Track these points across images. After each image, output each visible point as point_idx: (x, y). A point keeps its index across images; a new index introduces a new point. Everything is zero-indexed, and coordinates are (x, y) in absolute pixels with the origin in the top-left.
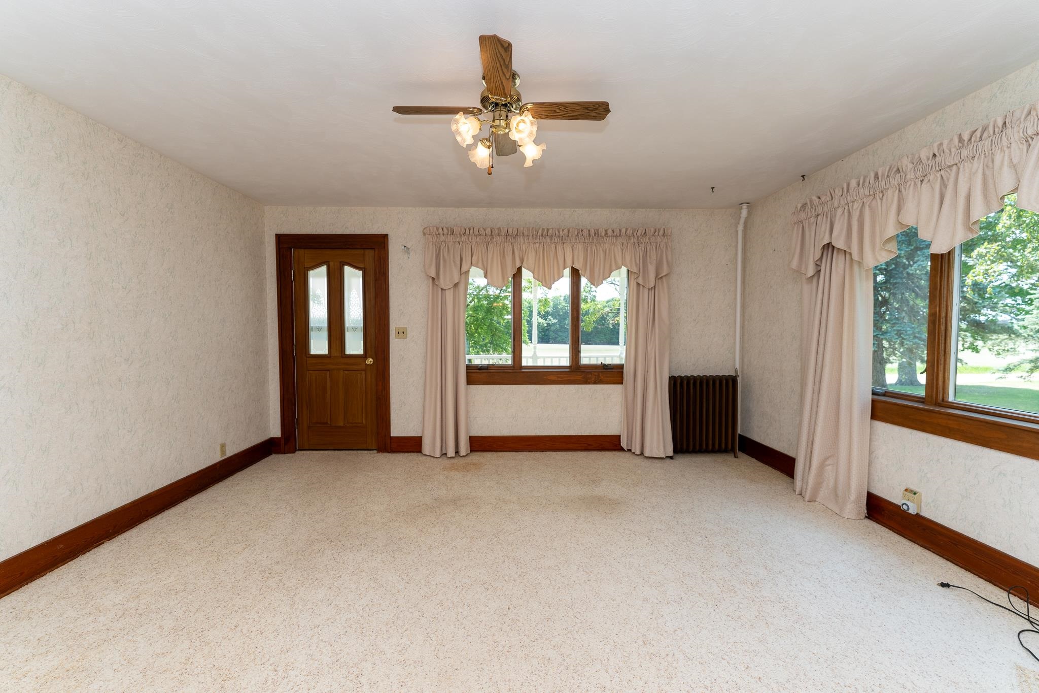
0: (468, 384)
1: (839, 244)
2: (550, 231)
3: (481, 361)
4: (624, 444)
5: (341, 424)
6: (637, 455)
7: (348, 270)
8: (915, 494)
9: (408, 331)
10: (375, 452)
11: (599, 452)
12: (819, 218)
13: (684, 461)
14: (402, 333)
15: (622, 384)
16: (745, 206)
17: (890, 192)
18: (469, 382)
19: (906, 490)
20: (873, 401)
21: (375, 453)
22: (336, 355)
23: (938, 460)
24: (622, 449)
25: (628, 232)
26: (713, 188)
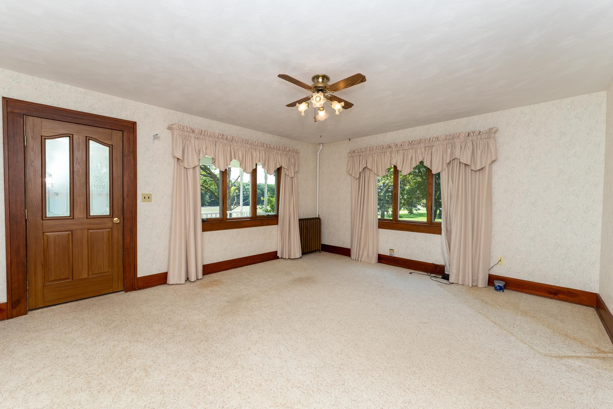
0: (203, 231)
1: (369, 167)
2: (249, 141)
3: (212, 216)
4: (279, 255)
5: (85, 276)
6: (287, 259)
7: (93, 144)
8: (393, 250)
9: (153, 197)
10: (123, 292)
11: (268, 262)
12: (361, 157)
13: (306, 257)
14: (147, 198)
15: (278, 224)
16: (321, 145)
17: (388, 153)
18: (204, 230)
19: (390, 250)
20: (379, 222)
21: (123, 294)
22: (79, 216)
23: (399, 238)
24: (278, 258)
25: (283, 148)
26: (321, 136)
